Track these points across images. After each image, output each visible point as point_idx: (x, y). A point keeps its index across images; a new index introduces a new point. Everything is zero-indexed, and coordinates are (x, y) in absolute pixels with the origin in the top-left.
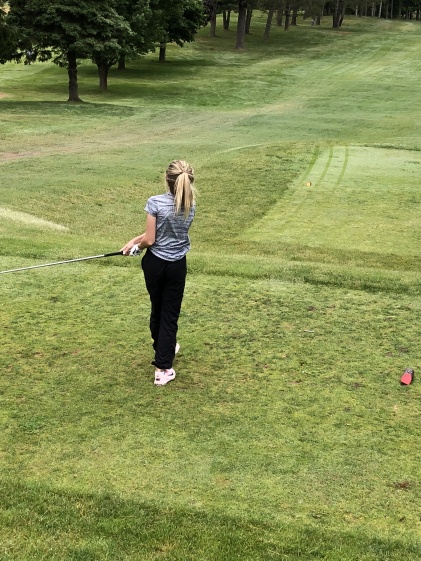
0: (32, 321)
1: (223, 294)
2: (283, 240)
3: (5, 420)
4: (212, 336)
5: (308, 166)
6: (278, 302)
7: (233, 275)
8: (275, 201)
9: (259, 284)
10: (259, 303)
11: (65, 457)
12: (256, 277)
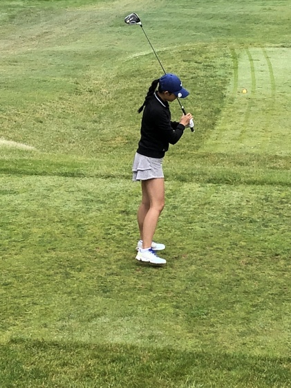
1: (275, 201)
2: (249, 150)
3: (172, 310)
7: (271, 184)
11: (243, 334)
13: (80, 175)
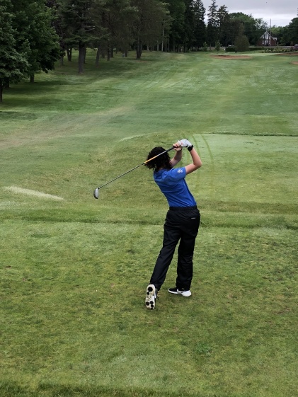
1: (241, 240)
3: (180, 347)
6: (282, 244)
7: (235, 226)
10: (270, 245)
12: (251, 227)
13: (96, 221)
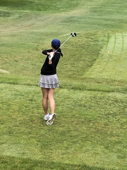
0: (27, 109)
1: (98, 98)
2: (103, 77)
3: (36, 142)
4: (100, 114)
5: (106, 43)
6: (121, 101)
7: (99, 91)
8: (95, 60)
9: (110, 94)
10: (113, 101)
11: (63, 154)
12: (108, 92)
13: (17, 84)
